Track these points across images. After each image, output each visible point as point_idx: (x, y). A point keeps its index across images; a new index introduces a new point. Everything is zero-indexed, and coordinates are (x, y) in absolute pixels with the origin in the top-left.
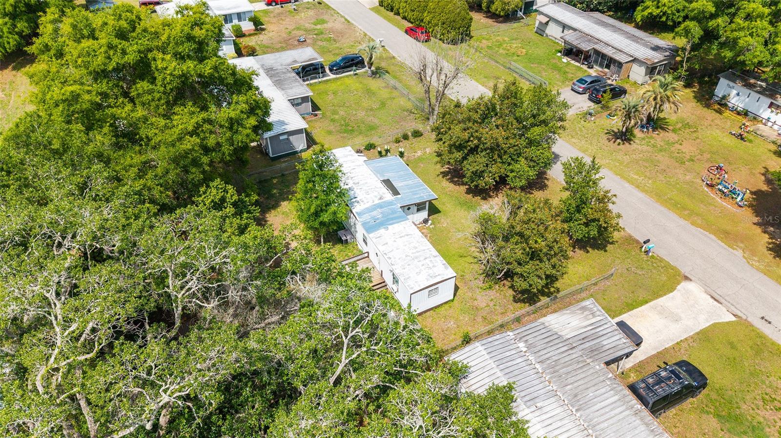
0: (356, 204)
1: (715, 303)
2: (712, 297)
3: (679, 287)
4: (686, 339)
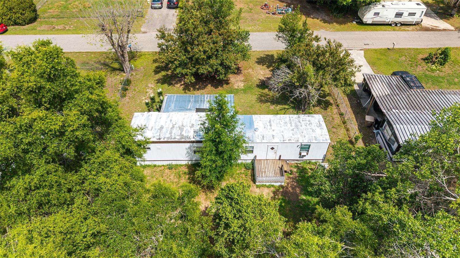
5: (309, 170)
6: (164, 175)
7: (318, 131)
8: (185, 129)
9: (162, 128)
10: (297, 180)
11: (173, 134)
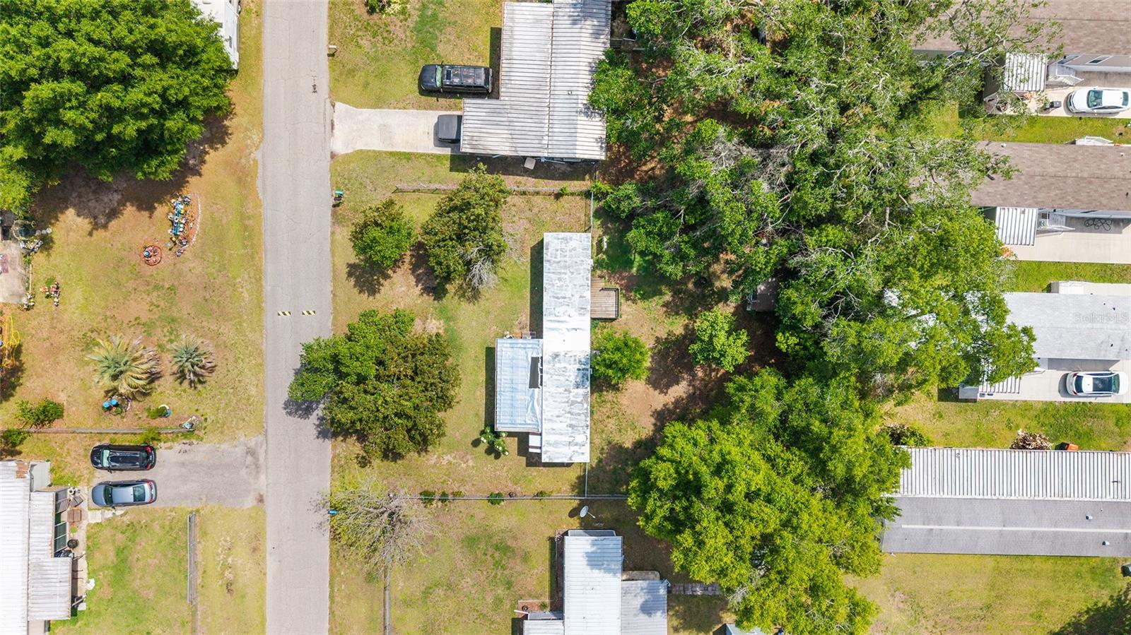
0: (583, 360)
1: (335, 123)
2: (333, 128)
3: (350, 151)
4: (395, 108)
5: (600, 256)
6: (601, 419)
7: (573, 244)
8: (572, 399)
9: (571, 426)
10: (613, 272)
11: (581, 412)
